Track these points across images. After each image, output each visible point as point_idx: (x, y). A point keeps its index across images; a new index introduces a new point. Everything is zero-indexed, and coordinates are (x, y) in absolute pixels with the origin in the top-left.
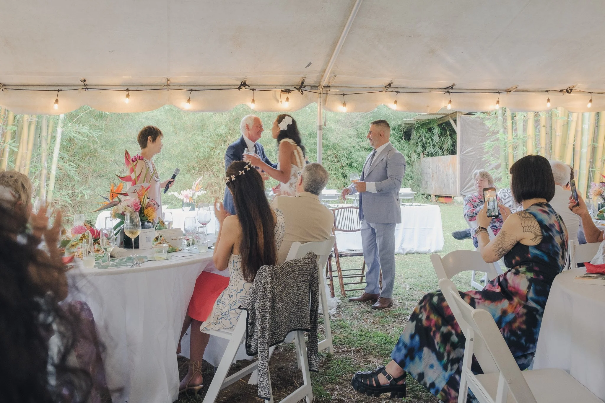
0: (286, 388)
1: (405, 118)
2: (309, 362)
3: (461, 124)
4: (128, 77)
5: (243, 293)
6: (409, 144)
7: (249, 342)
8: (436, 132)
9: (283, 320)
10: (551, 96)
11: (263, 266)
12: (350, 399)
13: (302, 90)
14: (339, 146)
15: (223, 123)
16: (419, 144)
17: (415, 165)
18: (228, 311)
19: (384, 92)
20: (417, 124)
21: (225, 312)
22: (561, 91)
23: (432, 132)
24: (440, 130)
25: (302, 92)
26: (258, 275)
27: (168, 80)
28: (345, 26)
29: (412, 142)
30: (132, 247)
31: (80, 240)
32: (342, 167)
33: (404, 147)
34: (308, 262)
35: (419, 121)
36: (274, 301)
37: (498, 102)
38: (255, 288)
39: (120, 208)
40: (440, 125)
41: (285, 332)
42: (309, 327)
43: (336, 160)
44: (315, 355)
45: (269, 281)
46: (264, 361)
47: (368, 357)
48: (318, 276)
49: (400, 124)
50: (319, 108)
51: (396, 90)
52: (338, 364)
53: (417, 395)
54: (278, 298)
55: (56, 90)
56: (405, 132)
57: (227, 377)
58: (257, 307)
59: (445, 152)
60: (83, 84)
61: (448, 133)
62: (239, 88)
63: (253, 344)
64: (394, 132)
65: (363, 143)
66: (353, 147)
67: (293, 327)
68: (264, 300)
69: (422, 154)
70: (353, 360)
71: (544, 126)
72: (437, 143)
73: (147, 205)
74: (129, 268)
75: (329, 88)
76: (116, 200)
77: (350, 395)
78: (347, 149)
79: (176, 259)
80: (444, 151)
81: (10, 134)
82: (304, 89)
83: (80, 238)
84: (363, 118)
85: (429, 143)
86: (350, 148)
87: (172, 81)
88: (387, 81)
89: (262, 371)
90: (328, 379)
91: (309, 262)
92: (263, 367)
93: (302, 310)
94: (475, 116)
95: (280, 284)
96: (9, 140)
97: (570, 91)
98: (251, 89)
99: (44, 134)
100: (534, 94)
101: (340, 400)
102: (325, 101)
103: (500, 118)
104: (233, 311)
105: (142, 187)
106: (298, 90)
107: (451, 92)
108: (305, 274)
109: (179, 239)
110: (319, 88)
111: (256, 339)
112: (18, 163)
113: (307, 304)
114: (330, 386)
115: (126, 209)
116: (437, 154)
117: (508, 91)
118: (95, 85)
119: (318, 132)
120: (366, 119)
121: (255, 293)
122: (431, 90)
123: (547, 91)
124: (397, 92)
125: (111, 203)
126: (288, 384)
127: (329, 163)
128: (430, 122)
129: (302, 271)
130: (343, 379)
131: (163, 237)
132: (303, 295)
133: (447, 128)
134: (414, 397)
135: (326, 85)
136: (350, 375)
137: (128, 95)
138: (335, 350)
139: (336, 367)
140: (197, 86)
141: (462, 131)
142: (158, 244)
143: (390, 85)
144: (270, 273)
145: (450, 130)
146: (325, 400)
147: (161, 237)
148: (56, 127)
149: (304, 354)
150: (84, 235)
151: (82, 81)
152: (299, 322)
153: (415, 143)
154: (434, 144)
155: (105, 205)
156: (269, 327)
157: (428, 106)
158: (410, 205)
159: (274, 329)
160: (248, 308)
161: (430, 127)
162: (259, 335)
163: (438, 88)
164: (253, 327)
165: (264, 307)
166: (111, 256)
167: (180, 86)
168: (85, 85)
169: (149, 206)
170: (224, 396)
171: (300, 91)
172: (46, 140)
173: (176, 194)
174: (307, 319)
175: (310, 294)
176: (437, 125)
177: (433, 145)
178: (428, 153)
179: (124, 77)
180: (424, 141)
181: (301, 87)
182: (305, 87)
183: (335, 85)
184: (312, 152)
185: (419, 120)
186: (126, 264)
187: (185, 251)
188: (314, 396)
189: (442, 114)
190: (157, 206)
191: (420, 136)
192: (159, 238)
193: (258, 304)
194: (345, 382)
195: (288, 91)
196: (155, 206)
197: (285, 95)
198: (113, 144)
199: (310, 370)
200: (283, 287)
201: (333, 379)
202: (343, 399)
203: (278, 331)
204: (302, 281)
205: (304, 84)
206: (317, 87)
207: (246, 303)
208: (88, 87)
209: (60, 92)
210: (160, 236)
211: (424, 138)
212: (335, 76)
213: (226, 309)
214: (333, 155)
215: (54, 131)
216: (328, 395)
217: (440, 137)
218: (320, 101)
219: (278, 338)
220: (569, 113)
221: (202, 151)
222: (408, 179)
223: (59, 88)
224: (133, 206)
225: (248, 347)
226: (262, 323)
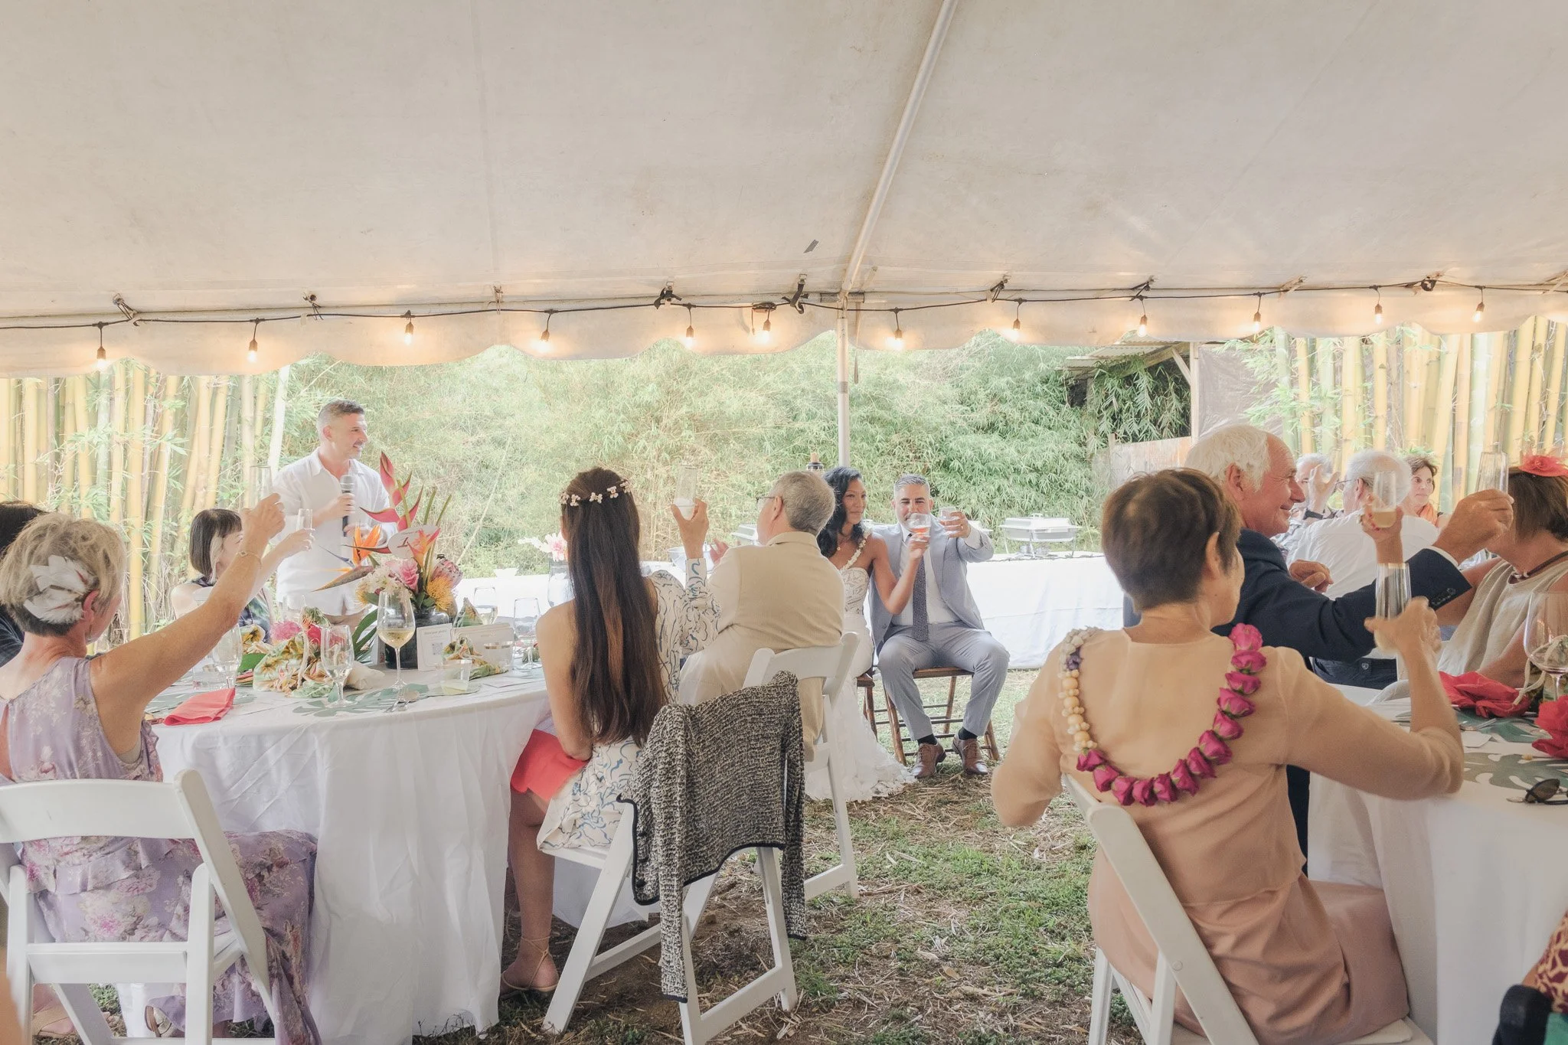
0: (741, 975)
1: (1071, 355)
2: (786, 918)
3: (1200, 365)
4: (407, 286)
5: (624, 768)
6: (1082, 415)
7: (640, 875)
8: (1144, 386)
9: (716, 824)
10: (1385, 299)
11: (666, 707)
12: (880, 998)
13: (800, 303)
14: (918, 424)
15: (652, 377)
16: (1104, 413)
17: (1096, 462)
18: (596, 809)
19: (989, 301)
20: (1100, 367)
21: (591, 812)
22: (1409, 286)
23: (1135, 385)
24: (1151, 380)
25: (801, 307)
26: (656, 726)
27: (497, 291)
28: (887, 155)
29: (1090, 408)
30: (395, 668)
31: (284, 652)
32: (927, 471)
33: (1069, 421)
34: (775, 695)
35: (1103, 361)
36: (694, 784)
37: (1257, 316)
38: (650, 756)
39: (372, 581)
40: (1151, 370)
41: (722, 851)
42: (781, 839)
43: (911, 455)
44: (799, 902)
45: (679, 739)
46: (673, 917)
47: (936, 905)
48: (800, 726)
49: (1059, 368)
50: (840, 340)
51: (1017, 296)
52: (864, 922)
53: (1033, 991)
54: (702, 777)
55: (251, 321)
56: (1072, 388)
57: (597, 955)
58: (655, 796)
59: (1166, 430)
60: (311, 305)
61: (1171, 387)
62: (657, 304)
63: (649, 877)
64: (1045, 386)
65: (972, 415)
66: (953, 424)
67: (744, 839)
68: (670, 782)
69: (1111, 437)
70: (902, 911)
71: (1382, 367)
72: (1146, 409)
73: (435, 571)
74: (380, 714)
75: (861, 297)
76: (366, 562)
77: (881, 991)
78: (936, 429)
79: (490, 691)
80: (1162, 430)
81: (171, 418)
82: (805, 300)
83: (283, 649)
84: (971, 357)
85: (1128, 410)
86: (943, 428)
87: (507, 292)
88: (995, 276)
89: (668, 939)
90: (837, 955)
91: (778, 694)
92: (672, 930)
93: (764, 801)
94: (1226, 346)
95: (707, 743)
96: (169, 430)
97: (1429, 285)
98: (684, 305)
99: (247, 413)
100: (1345, 294)
101: (859, 1002)
102: (854, 325)
103: (1281, 350)
104: (609, 808)
105: (421, 533)
106: (792, 302)
107: (1146, 298)
108: (770, 722)
109: (503, 647)
110: (838, 297)
111: (655, 867)
112: (191, 481)
113: (775, 788)
114: (841, 971)
115: (385, 583)
116: (1148, 436)
117: (1282, 290)
118: (337, 307)
119: (840, 396)
120: (980, 358)
121: (650, 765)
122: (1098, 294)
123: (1375, 288)
124: (1020, 301)
125: (355, 570)
126: (747, 965)
127: (895, 462)
128: (1129, 362)
129: (760, 715)
130: (871, 955)
131: (465, 642)
132: (765, 769)
133: (1170, 375)
134: (1025, 995)
135: (856, 290)
136: (889, 944)
137: (410, 327)
138: (863, 888)
139: (860, 928)
140: (562, 301)
141: (1202, 381)
142: (454, 658)
143: (1001, 285)
144: (681, 722)
145: (1176, 380)
146: (823, 1001)
147: (461, 642)
148: (273, 398)
149: (773, 898)
150: (293, 641)
151: (306, 299)
152: (758, 828)
153: (1096, 412)
154: (1139, 412)
155: (343, 576)
156: (681, 842)
157: (1094, 332)
158: (1067, 557)
159: (696, 844)
160: (636, 800)
161: (1129, 374)
162: (661, 859)
163: (1115, 290)
164: (647, 841)
165: (669, 798)
166: (348, 688)
167: (524, 305)
168: (314, 307)
169: (438, 576)
170: (603, 993)
171: (797, 305)
172: (253, 426)
173: (535, 542)
174: (776, 821)
175: (783, 765)
176: (1145, 369)
177: (1138, 415)
178: (1125, 433)
179: (399, 287)
180: (1116, 407)
181: (796, 298)
182: (806, 296)
183: (876, 290)
184: (856, 438)
185: (1102, 358)
186: (377, 704)
187: (517, 673)
188: (799, 994)
189: (1155, 343)
190: (456, 575)
191: (1107, 396)
192: (458, 645)
193: (657, 790)
194: (876, 961)
195: (768, 307)
196: (453, 574)
197: (761, 317)
198: (409, 432)
199: (789, 936)
200: (714, 752)
201: (848, 955)
202: (865, 998)
203: (705, 848)
204: (763, 737)
205: (805, 289)
206: (834, 294)
207: (632, 788)
208: (321, 311)
209: (261, 323)
210: (459, 642)
211: (1114, 400)
212: (875, 269)
213: (593, 805)
214: (905, 443)
215: (269, 407)
216: (831, 991)
217: (1152, 397)
218: (843, 326)
219: (706, 864)
220: (1440, 337)
221: (606, 442)
222: (1079, 494)
223: (257, 317)
224: (403, 576)
225: (638, 885)
226: (665, 833)
